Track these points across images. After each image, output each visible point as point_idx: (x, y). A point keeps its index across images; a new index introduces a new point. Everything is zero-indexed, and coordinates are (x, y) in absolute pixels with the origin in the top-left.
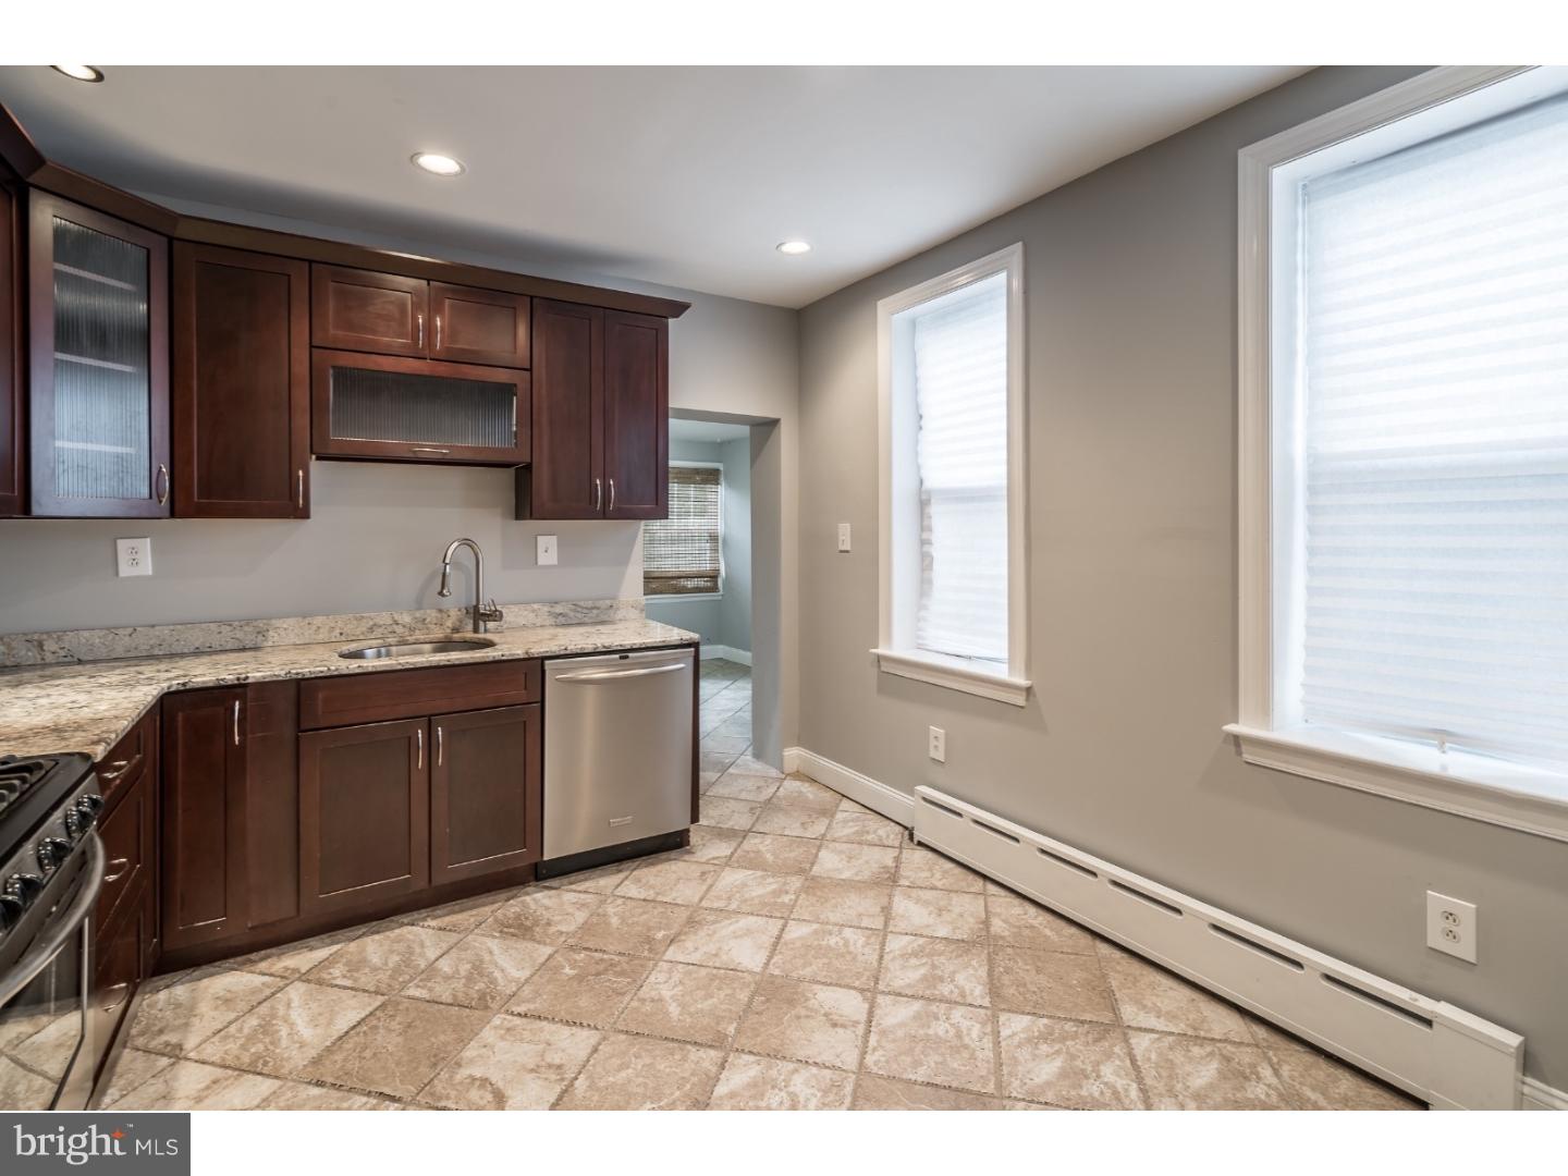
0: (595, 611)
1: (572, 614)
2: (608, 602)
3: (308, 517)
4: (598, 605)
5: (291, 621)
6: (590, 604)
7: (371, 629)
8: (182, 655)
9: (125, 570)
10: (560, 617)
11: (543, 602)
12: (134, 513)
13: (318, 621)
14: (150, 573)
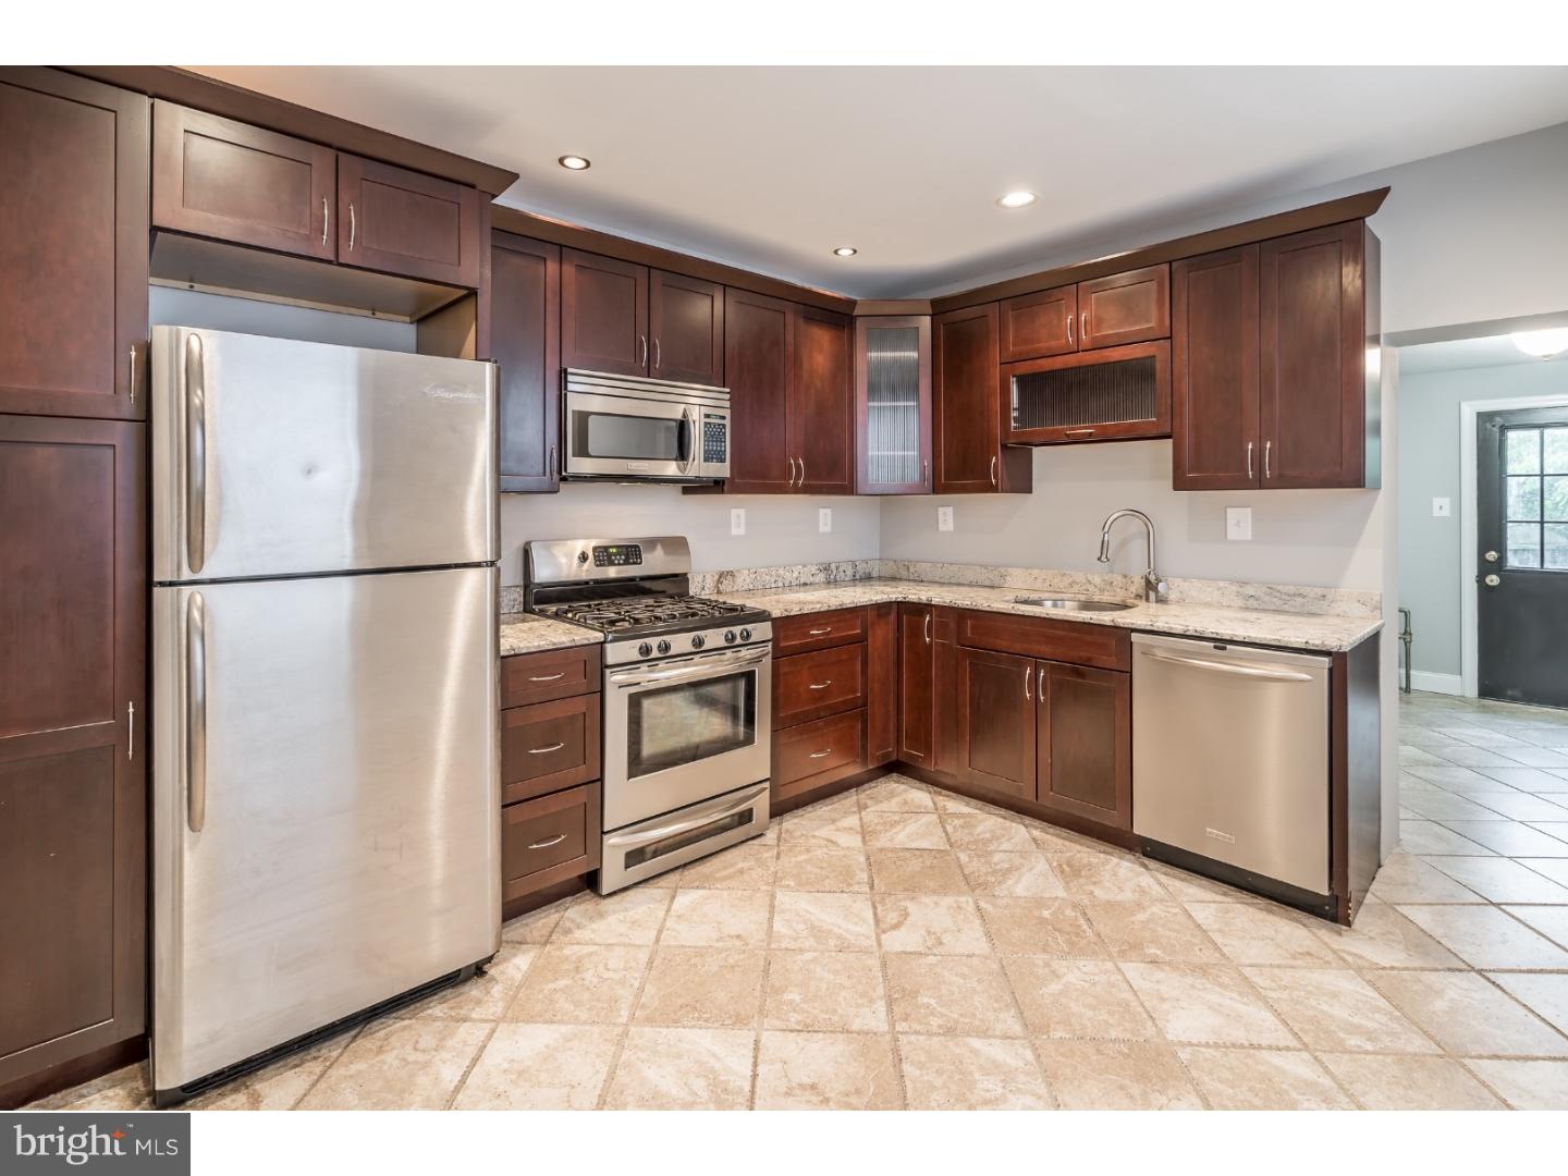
0: (1300, 599)
1: (1267, 599)
2: (1320, 591)
3: (1030, 492)
4: (1301, 591)
5: (1019, 570)
6: (1292, 589)
7: (1071, 585)
8: (963, 585)
9: (942, 527)
10: (1251, 600)
11: (1232, 582)
12: (908, 492)
13: (1035, 572)
14: (952, 529)
